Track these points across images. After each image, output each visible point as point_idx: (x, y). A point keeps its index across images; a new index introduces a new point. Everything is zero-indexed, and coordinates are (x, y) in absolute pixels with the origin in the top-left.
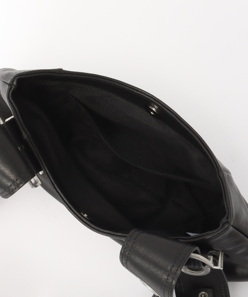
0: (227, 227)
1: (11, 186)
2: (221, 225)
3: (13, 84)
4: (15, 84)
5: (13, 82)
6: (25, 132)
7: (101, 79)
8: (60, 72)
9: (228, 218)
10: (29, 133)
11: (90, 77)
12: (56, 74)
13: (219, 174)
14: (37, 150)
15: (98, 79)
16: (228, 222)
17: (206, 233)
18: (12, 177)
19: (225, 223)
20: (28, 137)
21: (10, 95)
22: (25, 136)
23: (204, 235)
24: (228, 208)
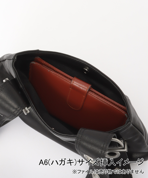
0: (130, 124)
1: (15, 111)
2: (126, 123)
3: (15, 59)
4: (16, 58)
5: (14, 58)
6: (21, 84)
7: (59, 54)
8: (38, 51)
9: (129, 119)
10: (23, 85)
11: (53, 53)
12: (36, 53)
13: (124, 98)
14: (27, 94)
15: (57, 54)
16: (130, 121)
17: (118, 128)
18: (16, 106)
19: (128, 122)
20: (23, 86)
21: (14, 64)
22: (21, 86)
23: (118, 129)
24: (129, 114)
